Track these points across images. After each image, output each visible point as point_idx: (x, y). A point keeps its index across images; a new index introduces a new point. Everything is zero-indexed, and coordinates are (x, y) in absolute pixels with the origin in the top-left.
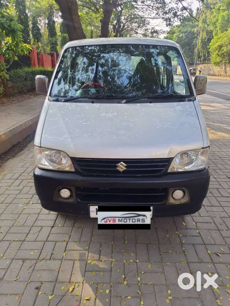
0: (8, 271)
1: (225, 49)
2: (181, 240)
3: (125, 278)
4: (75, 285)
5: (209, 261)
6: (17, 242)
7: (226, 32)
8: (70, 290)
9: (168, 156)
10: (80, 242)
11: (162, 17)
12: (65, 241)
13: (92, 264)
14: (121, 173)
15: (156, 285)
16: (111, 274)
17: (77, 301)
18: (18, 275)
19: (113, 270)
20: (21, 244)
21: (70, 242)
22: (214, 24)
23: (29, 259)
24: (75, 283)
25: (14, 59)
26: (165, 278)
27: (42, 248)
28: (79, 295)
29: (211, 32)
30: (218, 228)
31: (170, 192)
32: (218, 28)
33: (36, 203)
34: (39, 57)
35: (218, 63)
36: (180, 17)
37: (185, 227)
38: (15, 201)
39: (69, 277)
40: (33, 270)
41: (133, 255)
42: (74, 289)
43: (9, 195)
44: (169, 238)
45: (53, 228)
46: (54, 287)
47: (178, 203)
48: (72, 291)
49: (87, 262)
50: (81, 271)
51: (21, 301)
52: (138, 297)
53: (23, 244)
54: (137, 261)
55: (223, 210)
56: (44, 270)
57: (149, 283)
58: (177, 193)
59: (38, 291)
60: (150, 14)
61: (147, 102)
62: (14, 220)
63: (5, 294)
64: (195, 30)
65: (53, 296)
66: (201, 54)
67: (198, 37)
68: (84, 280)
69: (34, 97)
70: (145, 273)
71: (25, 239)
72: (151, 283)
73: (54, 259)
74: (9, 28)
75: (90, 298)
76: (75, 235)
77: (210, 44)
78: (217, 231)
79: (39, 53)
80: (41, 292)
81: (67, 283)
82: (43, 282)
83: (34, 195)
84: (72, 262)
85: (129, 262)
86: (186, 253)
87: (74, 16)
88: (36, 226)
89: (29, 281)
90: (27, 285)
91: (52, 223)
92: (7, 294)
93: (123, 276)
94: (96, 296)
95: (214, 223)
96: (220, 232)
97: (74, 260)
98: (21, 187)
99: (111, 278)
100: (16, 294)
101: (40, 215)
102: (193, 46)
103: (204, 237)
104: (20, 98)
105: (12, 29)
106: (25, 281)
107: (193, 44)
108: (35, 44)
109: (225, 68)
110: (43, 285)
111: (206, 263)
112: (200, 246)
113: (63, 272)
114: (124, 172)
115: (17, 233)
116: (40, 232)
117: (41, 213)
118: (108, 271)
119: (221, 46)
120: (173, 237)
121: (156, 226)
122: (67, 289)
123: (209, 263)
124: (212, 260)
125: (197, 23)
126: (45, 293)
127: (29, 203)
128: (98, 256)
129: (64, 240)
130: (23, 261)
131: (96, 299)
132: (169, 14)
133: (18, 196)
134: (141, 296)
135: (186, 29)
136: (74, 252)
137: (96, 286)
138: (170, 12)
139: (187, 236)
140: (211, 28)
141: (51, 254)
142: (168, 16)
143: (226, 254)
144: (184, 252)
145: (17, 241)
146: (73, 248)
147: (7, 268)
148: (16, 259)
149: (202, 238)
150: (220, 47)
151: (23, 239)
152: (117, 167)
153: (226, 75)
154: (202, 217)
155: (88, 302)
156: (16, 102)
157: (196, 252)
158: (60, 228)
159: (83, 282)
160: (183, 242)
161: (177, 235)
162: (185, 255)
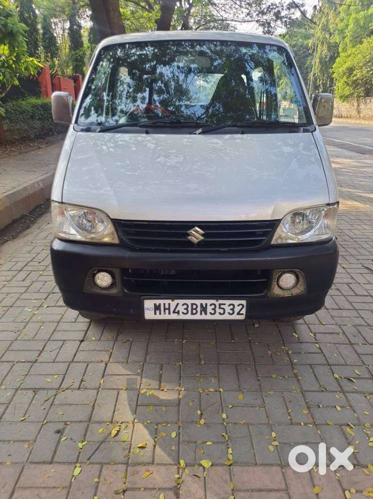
0: (10, 406)
1: (358, 74)
2: (292, 359)
3: (202, 414)
4: (120, 426)
5: (336, 390)
6: (23, 364)
7: (361, 46)
8: (112, 434)
9: (271, 218)
10: (127, 362)
11: (256, 20)
12: (102, 361)
13: (148, 394)
14: (196, 246)
15: (252, 424)
16: (179, 409)
17: (124, 449)
18: (26, 413)
19: (181, 404)
20: (30, 366)
21: (111, 363)
22: (342, 32)
23: (44, 389)
24: (121, 423)
25: (13, 83)
26: (267, 414)
27: (66, 373)
28: (128, 440)
29: (336, 46)
30: (349, 341)
31: (274, 277)
32: (347, 40)
33: (54, 307)
34: (53, 82)
35: (347, 97)
36: (286, 19)
37: (298, 341)
38: (18, 303)
39: (110, 414)
40: (51, 405)
41: (213, 381)
42: (118, 431)
43: (8, 294)
44: (271, 356)
45: (83, 343)
46: (87, 430)
47: (287, 294)
48: (116, 435)
49: (139, 392)
50: (130, 405)
51: (33, 451)
52: (223, 443)
53: (33, 367)
54: (221, 390)
55: (357, 315)
56: (69, 404)
57: (241, 422)
58: (286, 278)
59: (61, 436)
60: (237, 15)
61: (237, 133)
62: (18, 331)
63: (7, 441)
64: (310, 42)
65: (84, 443)
66: (319, 82)
67: (315, 54)
68: (134, 419)
69: (47, 146)
70: (234, 408)
71: (38, 358)
72: (244, 421)
73: (86, 389)
74: (3, 30)
75: (146, 445)
76: (119, 352)
77: (334, 66)
78: (349, 346)
79: (53, 74)
80: (65, 438)
81: (108, 423)
82: (68, 423)
83: (49, 294)
84: (115, 392)
85: (207, 391)
86: (300, 378)
87: (112, 13)
88: (54, 340)
89: (45, 421)
90: (42, 427)
91: (80, 336)
92: (9, 441)
93: (199, 412)
94: (155, 441)
95: (344, 333)
96: (353, 346)
97: (118, 390)
98: (27, 282)
99: (179, 416)
100: (24, 441)
101: (60, 324)
102: (307, 68)
103: (327, 355)
104: (23, 148)
105: (10, 30)
106: (38, 422)
107: (306, 66)
108: (47, 61)
109: (358, 106)
110: (68, 426)
111: (331, 391)
112: (322, 368)
113: (100, 407)
114: (200, 244)
115: (23, 350)
116: (62, 348)
117: (62, 320)
118: (173, 405)
119: (352, 68)
120: (279, 354)
121: (249, 338)
122: (107, 431)
123: (336, 392)
124: (341, 387)
125: (312, 31)
126: (71, 439)
127: (42, 305)
128: (158, 383)
129: (100, 361)
130: (34, 391)
131: (155, 446)
132: (268, 15)
133: (23, 296)
134: (228, 441)
135: (294, 41)
136: (117, 377)
137: (156, 427)
138: (270, 12)
139: (301, 353)
140: (336, 38)
141: (80, 381)
142: (266, 18)
143: (363, 378)
144: (296, 376)
145: (24, 362)
146: (116, 372)
147: (7, 402)
148: (22, 389)
149: (324, 356)
150: (351, 70)
151: (33, 360)
152: (188, 235)
153: (360, 116)
154: (324, 325)
155: (142, 451)
156: (15, 153)
157: (315, 375)
158: (93, 342)
159: (134, 421)
160: (295, 361)
161: (285, 351)
162: (298, 380)
